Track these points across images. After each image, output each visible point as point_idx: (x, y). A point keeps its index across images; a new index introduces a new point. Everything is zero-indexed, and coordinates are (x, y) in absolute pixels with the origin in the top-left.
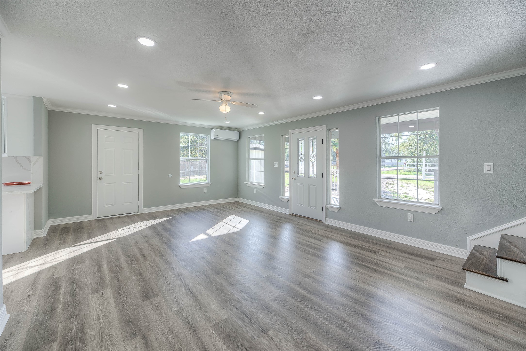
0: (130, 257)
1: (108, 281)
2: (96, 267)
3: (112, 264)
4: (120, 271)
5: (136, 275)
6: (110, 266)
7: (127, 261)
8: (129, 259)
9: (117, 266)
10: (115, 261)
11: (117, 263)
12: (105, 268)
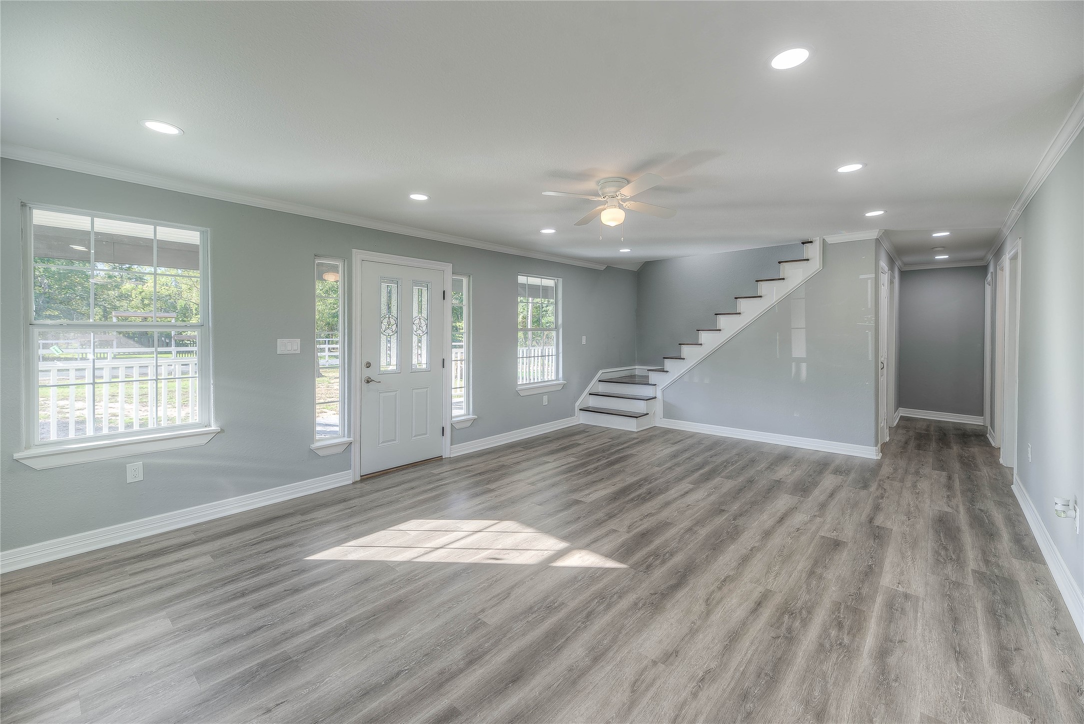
0: (789, 630)
1: (879, 600)
2: (892, 660)
3: (846, 640)
4: (842, 607)
5: (821, 578)
6: (854, 636)
7: (805, 623)
8: (797, 624)
9: (840, 625)
10: (832, 646)
11: (833, 633)
12: (869, 641)
